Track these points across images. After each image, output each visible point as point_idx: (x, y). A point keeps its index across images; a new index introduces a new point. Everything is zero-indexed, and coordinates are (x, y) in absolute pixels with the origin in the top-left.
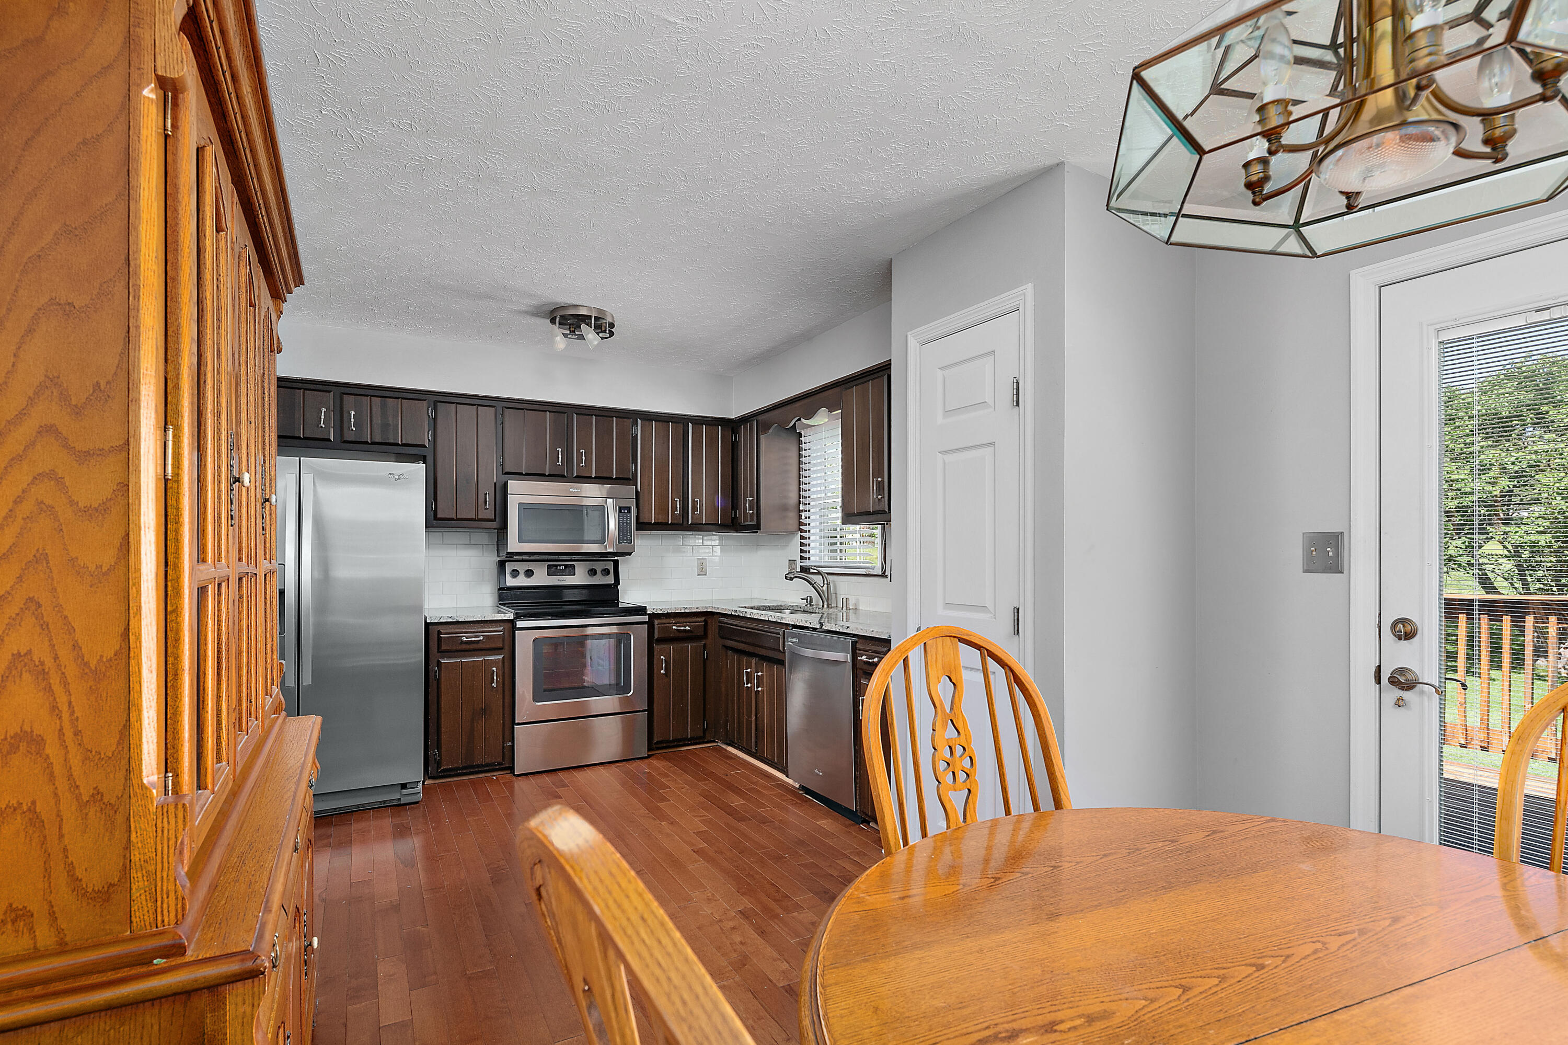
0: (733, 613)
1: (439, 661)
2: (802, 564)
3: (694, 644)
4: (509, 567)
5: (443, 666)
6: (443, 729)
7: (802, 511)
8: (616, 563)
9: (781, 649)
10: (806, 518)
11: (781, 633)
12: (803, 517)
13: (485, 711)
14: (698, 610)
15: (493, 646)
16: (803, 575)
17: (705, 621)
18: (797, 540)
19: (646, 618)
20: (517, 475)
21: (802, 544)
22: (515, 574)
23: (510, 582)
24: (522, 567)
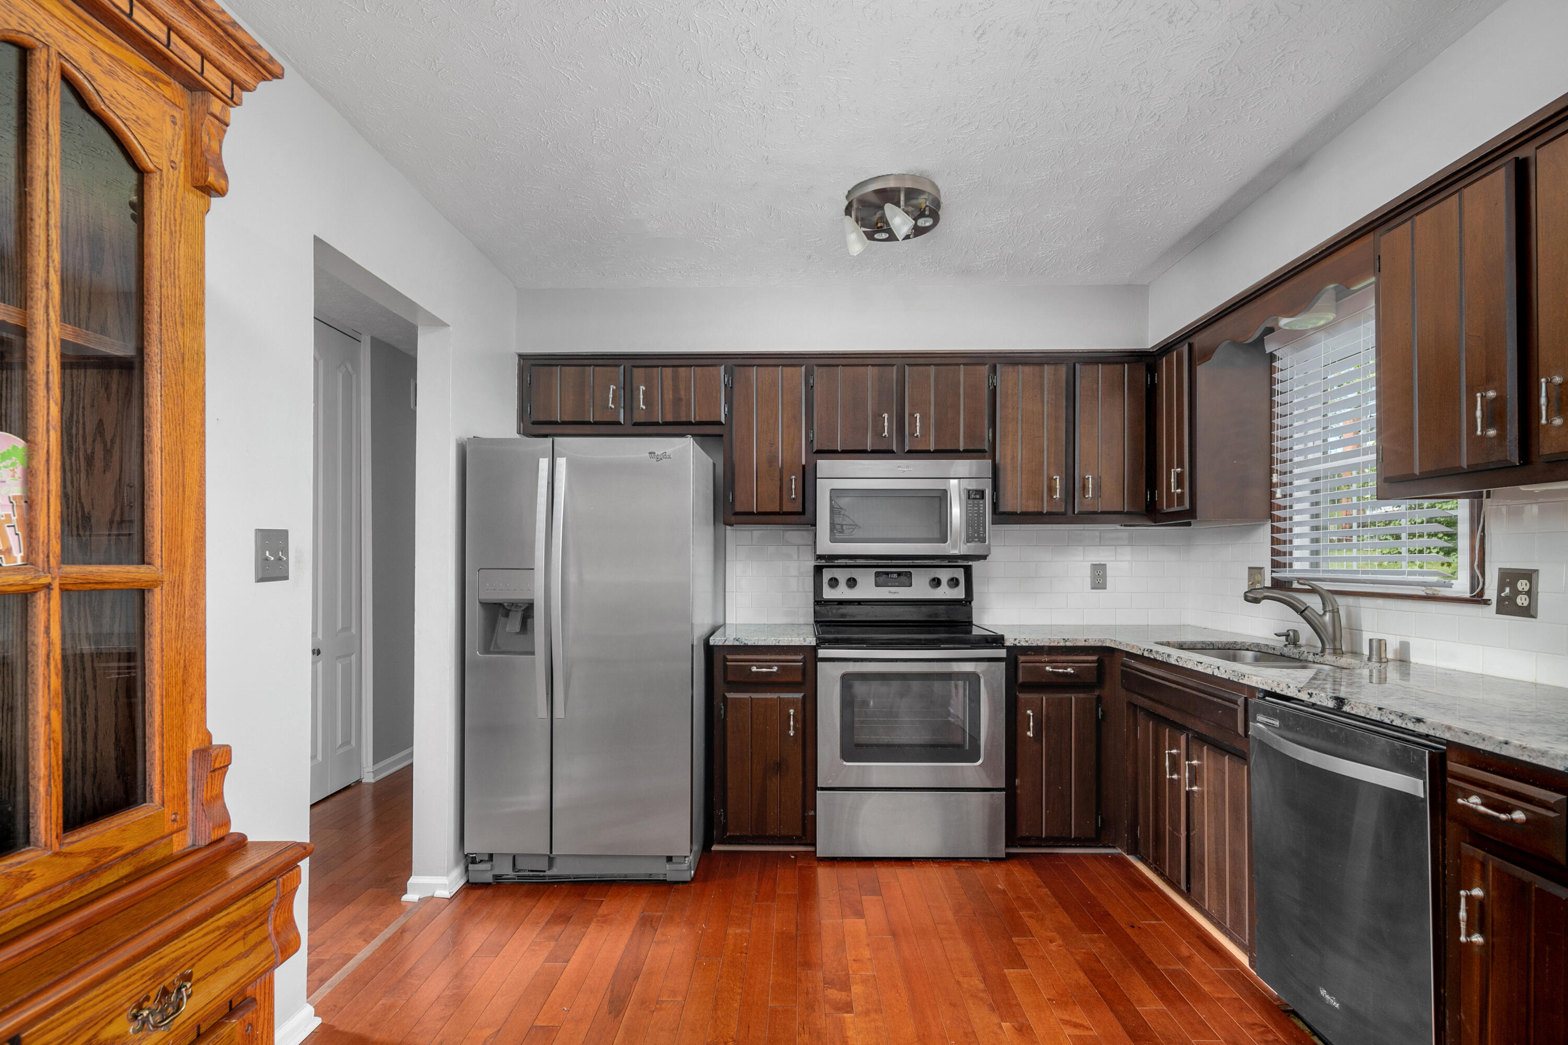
0: (1146, 654)
1: (725, 697)
2: (1274, 575)
3: (1081, 696)
4: (827, 575)
5: (729, 702)
6: (729, 785)
7: (1276, 485)
8: (968, 571)
9: (1241, 731)
10: (1285, 496)
11: (1241, 701)
12: (1278, 495)
13: (780, 767)
14: (1087, 644)
15: (790, 679)
16: (1276, 593)
17: (1099, 661)
18: (1265, 533)
19: (1002, 653)
20: (831, 453)
21: (1274, 541)
22: (834, 583)
23: (829, 593)
24: (842, 575)
